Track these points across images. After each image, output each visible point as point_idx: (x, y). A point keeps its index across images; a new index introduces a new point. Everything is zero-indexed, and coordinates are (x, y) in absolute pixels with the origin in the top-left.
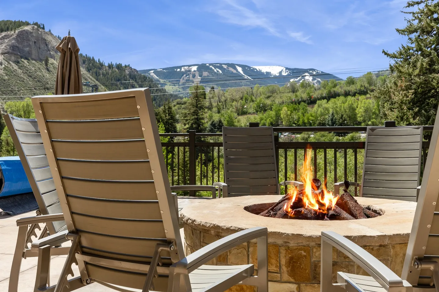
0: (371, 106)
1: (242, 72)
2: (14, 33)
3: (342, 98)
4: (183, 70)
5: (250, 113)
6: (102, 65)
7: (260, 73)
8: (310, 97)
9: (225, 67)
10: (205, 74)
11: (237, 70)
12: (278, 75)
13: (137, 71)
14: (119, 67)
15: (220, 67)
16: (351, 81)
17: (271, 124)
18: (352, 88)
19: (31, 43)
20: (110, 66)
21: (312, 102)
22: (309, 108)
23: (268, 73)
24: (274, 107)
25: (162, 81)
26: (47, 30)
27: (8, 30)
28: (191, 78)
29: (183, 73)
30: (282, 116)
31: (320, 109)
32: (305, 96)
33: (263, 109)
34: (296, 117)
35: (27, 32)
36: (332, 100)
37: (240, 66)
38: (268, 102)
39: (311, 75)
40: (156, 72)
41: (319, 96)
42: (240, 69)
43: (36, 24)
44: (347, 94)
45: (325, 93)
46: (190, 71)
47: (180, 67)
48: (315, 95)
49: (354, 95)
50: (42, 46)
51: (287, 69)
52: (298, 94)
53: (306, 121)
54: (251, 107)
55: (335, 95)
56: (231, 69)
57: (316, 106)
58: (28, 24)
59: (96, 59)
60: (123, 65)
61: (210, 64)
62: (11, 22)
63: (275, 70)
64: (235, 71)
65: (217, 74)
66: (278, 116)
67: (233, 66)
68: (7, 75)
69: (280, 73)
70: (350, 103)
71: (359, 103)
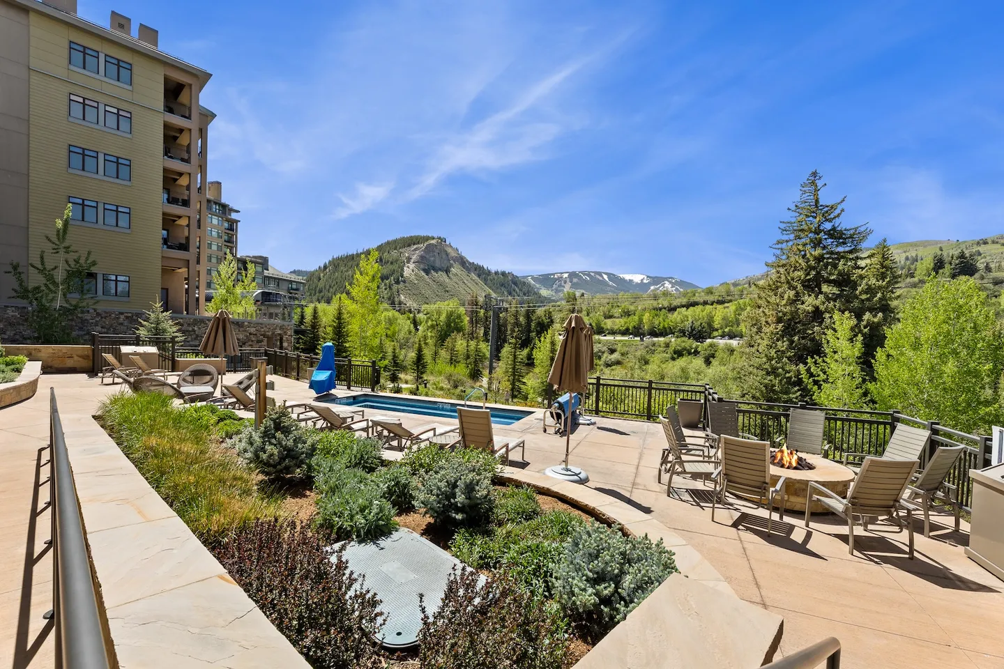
0: (729, 314)
1: (607, 280)
2: (422, 246)
3: (700, 307)
4: (556, 277)
5: (615, 317)
6: (489, 272)
7: (623, 280)
8: (671, 305)
9: (593, 274)
10: (575, 280)
11: (603, 278)
12: (639, 282)
13: (518, 277)
14: (504, 274)
15: (589, 275)
16: (710, 292)
17: (634, 327)
18: (710, 298)
19: (435, 254)
20: (496, 273)
21: (672, 309)
22: (670, 315)
23: (631, 281)
24: (637, 313)
25: (538, 286)
26: (448, 243)
27: (418, 243)
28: (563, 284)
29: (556, 279)
30: (644, 321)
31: (679, 316)
32: (666, 304)
33: (627, 314)
34: (657, 322)
35: (433, 244)
36: (691, 308)
37: (606, 274)
38: (632, 308)
39: (670, 282)
40: (533, 278)
41: (679, 304)
42: (605, 277)
43: (440, 238)
44: (705, 303)
45: (684, 301)
46: (561, 278)
47: (554, 274)
48: (676, 303)
49: (712, 304)
50: (444, 256)
51: (648, 277)
52: (660, 301)
53: (666, 326)
54: (617, 312)
55: (694, 304)
56: (598, 276)
57: (676, 313)
58: (433, 238)
59: (485, 267)
60: (507, 272)
61: (580, 272)
62: (421, 237)
63: (637, 278)
64: (601, 279)
65: (585, 281)
66: (641, 320)
67: (600, 274)
68: (417, 280)
69: (642, 280)
70: (708, 311)
71: (717, 312)
